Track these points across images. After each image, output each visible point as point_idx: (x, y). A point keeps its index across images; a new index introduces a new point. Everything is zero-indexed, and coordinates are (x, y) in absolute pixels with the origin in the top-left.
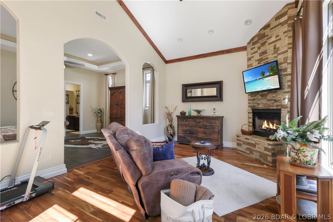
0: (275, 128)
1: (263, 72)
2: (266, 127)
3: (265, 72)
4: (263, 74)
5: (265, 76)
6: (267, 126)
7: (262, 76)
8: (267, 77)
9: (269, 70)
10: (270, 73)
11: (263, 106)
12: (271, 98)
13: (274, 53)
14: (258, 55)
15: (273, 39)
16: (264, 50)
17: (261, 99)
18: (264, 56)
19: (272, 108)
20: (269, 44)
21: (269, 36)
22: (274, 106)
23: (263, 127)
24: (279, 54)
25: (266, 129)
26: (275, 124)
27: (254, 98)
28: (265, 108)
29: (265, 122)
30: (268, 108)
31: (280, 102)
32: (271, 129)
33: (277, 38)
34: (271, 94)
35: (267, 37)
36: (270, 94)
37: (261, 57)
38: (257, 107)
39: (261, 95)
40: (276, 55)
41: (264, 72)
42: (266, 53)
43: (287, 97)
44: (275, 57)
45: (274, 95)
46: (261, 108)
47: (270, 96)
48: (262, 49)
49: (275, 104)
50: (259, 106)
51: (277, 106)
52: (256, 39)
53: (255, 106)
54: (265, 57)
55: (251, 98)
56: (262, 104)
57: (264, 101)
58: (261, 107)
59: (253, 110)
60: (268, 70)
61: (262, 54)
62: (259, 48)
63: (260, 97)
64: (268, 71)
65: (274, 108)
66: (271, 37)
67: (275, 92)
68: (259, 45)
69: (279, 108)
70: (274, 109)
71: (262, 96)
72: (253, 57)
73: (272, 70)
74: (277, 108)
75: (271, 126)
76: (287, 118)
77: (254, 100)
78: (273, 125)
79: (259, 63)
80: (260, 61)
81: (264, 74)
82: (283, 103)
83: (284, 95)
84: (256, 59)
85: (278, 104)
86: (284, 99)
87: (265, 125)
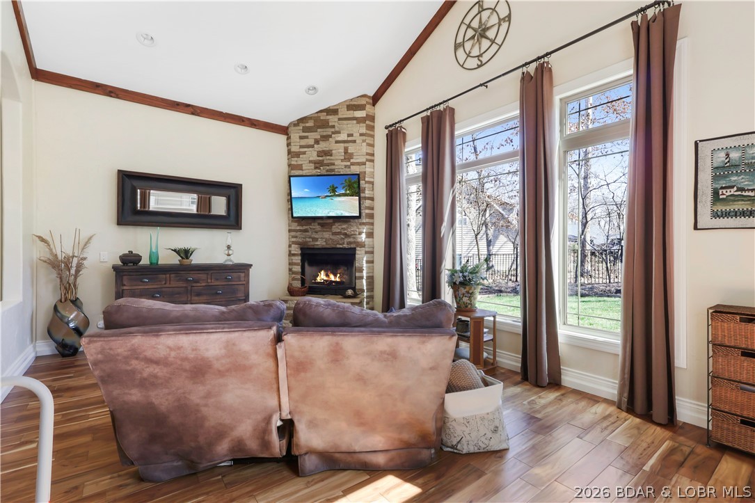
0: (338, 280)
1: (333, 187)
2: (323, 279)
3: (337, 187)
4: (333, 190)
5: (337, 193)
6: (325, 278)
7: (331, 193)
8: (339, 195)
9: (345, 185)
10: (346, 191)
11: (324, 244)
12: (339, 231)
13: (345, 159)
14: (315, 153)
15: (343, 137)
16: (328, 149)
17: (320, 231)
18: (326, 159)
19: (341, 246)
20: (337, 142)
21: (337, 129)
22: (344, 243)
23: (319, 279)
24: (353, 164)
25: (323, 283)
26: (338, 275)
27: (305, 227)
28: (328, 246)
29: (323, 272)
30: (334, 246)
31: (354, 238)
32: (332, 282)
33: (350, 139)
34: (339, 224)
35: (333, 130)
36: (337, 224)
37: (321, 158)
38: (312, 243)
39: (319, 224)
40: (349, 163)
41: (335, 186)
42: (331, 155)
43: (364, 231)
44: (346, 166)
45: (344, 226)
46: (320, 247)
47: (337, 227)
48: (323, 146)
49: (346, 240)
50: (316, 243)
51: (349, 243)
52: (310, 124)
53: (307, 242)
54: (329, 162)
55: (298, 228)
56: (322, 240)
57: (327, 235)
58: (320, 243)
59: (301, 249)
61: (323, 154)
62: (317, 142)
63: (318, 228)
64: (344, 187)
65: (345, 246)
66: (339, 132)
67: (346, 222)
68: (316, 135)
69: (353, 246)
70: (345, 249)
71: (322, 225)
72: (304, 153)
73: (350, 186)
74: (349, 247)
75: (332, 278)
76: (364, 262)
77: (306, 231)
78: (335, 276)
79: (316, 168)
80: (318, 164)
82: (359, 240)
83: (360, 227)
84: (311, 159)
85: (351, 240)
86: (360, 234)
87: (322, 277)
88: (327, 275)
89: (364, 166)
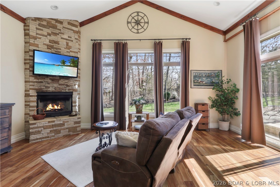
0: (59, 108)
1: (64, 61)
2: (50, 109)
3: (66, 62)
5: (65, 65)
6: (52, 108)
7: (62, 64)
8: (67, 66)
9: (71, 61)
10: (71, 64)
11: (54, 90)
12: (64, 83)
13: (67, 48)
14: (48, 41)
15: (65, 36)
16: (56, 40)
17: (51, 83)
18: (55, 46)
19: (64, 91)
20: (62, 38)
21: (62, 32)
22: (66, 90)
23: (48, 109)
24: (71, 51)
25: (51, 110)
26: (59, 106)
27: (40, 80)
28: (56, 91)
29: (50, 105)
30: (60, 91)
31: (72, 87)
32: (56, 109)
33: (69, 39)
34: (63, 80)
35: (60, 31)
36: (62, 80)
37: (52, 44)
38: (46, 89)
39: (50, 79)
40: (69, 51)
42: (59, 44)
43: (77, 84)
44: (67, 52)
45: (66, 81)
46: (51, 91)
47: (62, 81)
48: (53, 38)
49: (67, 88)
50: (48, 89)
52: (45, 23)
53: (41, 89)
54: (57, 47)
55: (35, 80)
56: (52, 88)
57: (56, 85)
58: (51, 89)
59: (37, 92)
60: (69, 61)
61: (53, 42)
62: (49, 35)
63: (50, 81)
65: (67, 91)
66: (63, 34)
67: (67, 79)
68: (49, 31)
69: (71, 91)
70: (67, 92)
71: (53, 80)
72: (40, 38)
73: (73, 62)
74: (69, 91)
75: (56, 107)
76: (77, 98)
77: (41, 82)
78: (58, 106)
79: (48, 48)
80: (49, 47)
81: (65, 63)
82: (75, 88)
83: (75, 82)
84: (45, 43)
85: (70, 88)
86: (75, 85)
87: (50, 107)
88: (53, 106)
89: (77, 54)
